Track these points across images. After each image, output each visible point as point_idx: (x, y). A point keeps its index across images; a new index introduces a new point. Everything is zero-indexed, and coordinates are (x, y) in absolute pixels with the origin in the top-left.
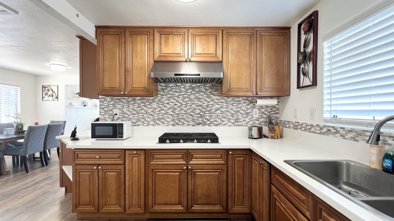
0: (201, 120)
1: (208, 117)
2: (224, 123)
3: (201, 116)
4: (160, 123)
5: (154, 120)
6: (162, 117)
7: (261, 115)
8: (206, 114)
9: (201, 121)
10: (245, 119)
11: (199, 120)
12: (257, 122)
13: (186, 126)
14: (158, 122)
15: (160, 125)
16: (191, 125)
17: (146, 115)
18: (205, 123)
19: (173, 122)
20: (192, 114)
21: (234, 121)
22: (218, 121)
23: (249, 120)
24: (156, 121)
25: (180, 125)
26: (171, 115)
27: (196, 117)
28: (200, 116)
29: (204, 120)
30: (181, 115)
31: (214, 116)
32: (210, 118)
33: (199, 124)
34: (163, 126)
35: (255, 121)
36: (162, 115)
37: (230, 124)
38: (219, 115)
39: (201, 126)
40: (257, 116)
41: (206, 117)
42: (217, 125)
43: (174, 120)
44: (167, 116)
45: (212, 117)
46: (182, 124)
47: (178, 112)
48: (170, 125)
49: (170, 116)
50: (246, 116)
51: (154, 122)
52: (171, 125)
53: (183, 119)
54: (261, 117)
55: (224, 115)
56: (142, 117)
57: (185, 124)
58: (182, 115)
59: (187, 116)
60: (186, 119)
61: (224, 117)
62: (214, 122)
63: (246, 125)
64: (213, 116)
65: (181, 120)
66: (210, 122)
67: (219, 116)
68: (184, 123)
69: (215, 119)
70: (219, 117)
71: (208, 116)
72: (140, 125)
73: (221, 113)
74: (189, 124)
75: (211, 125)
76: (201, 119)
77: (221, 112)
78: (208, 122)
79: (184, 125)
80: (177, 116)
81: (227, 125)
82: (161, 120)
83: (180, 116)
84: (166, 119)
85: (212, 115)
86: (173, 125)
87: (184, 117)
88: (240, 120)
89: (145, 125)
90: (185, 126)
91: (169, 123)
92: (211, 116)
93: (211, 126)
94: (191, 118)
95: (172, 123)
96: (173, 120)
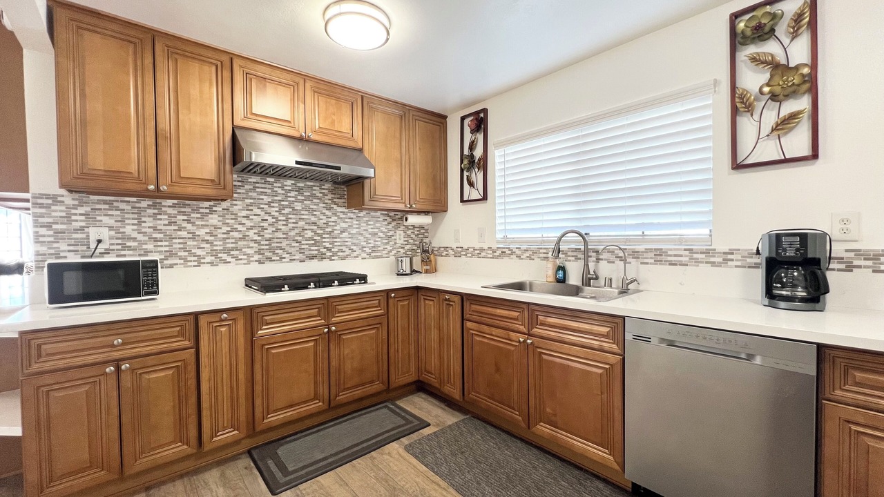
0: (316, 250)
1: (328, 245)
2: (355, 254)
3: (316, 243)
4: (229, 259)
5: (214, 253)
6: (233, 245)
7: (406, 239)
8: (325, 238)
9: (316, 252)
10: (386, 247)
11: (313, 250)
12: (402, 251)
13: (287, 262)
14: (224, 256)
15: (229, 262)
16: (297, 260)
17: (190, 243)
18: (324, 256)
19: (260, 256)
20: (299, 238)
21: (370, 251)
22: (345, 252)
23: (391, 248)
24: (220, 255)
25: (274, 260)
26: (255, 241)
27: (307, 244)
28: (313, 242)
29: (321, 250)
30: (275, 240)
31: (339, 242)
32: (331, 246)
33: (312, 258)
34: (237, 264)
35: (399, 250)
36: (233, 241)
37: (364, 255)
38: (347, 240)
39: (315, 261)
40: (402, 242)
41: (324, 244)
42: (343, 258)
43: (262, 252)
44: (245, 243)
45: (336, 244)
46: (278, 258)
47: (271, 236)
48: (253, 261)
49: (252, 244)
50: (387, 241)
51: (213, 258)
52: (256, 261)
53: (281, 248)
54: (406, 243)
55: (355, 241)
56: (182, 246)
57: (284, 258)
58: (279, 240)
59: (288, 242)
60: (287, 248)
61: (354, 244)
62: (339, 254)
63: (387, 256)
64: (336, 242)
65: (277, 251)
66: (331, 254)
67: (347, 242)
68: (283, 256)
69: (341, 248)
70: (347, 244)
71: (328, 242)
72: (177, 264)
73: (349, 238)
74: (294, 258)
75: (333, 258)
76: (316, 248)
77: (350, 236)
78: (329, 254)
79: (284, 260)
80: (267, 242)
81: (360, 258)
82: (232, 253)
83: (274, 243)
84: (244, 250)
85: (335, 240)
86: (260, 262)
87: (283, 245)
88: (379, 249)
89: (189, 264)
90: (284, 262)
91: (252, 259)
92: (332, 243)
93: (334, 260)
94: (297, 247)
95: (257, 257)
96: (259, 252)
